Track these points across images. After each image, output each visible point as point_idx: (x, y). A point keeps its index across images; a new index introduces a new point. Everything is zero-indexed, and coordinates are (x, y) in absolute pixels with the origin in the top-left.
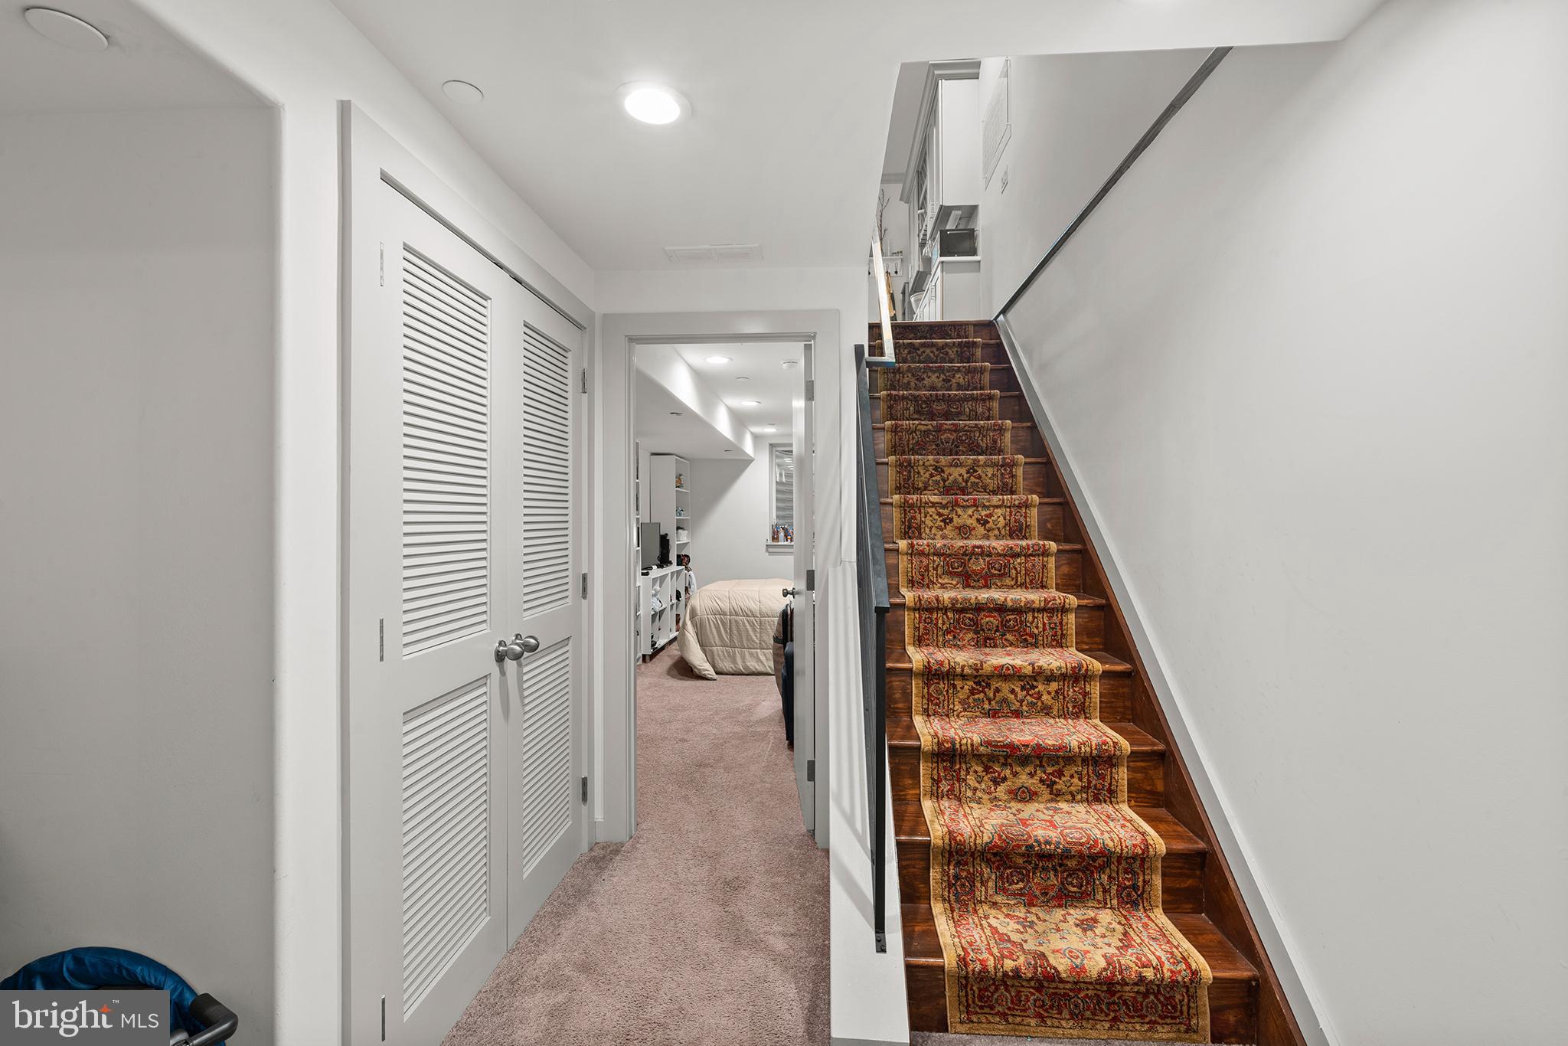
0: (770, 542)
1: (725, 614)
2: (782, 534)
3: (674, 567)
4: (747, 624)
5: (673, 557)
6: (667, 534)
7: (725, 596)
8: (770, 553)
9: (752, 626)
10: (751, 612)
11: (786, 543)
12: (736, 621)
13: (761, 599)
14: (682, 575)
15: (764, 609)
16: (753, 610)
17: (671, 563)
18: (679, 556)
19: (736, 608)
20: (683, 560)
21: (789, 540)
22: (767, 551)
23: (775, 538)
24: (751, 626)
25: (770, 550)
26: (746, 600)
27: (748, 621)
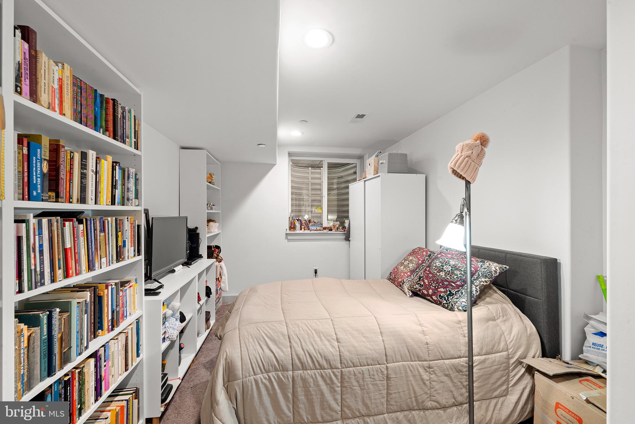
0: (288, 232)
1: (284, 369)
2: (298, 225)
3: (204, 263)
4: (321, 382)
5: (203, 250)
6: (197, 228)
7: (283, 335)
8: (289, 240)
9: (330, 384)
10: (327, 361)
11: (301, 232)
12: (304, 380)
13: (340, 335)
14: (213, 269)
15: (346, 354)
16: (331, 358)
17: (201, 257)
18: (209, 248)
19: (301, 352)
20: (213, 251)
21: (303, 229)
22: (286, 238)
23: (292, 227)
24: (326, 384)
25: (289, 237)
26: (317, 339)
27: (322, 376)
